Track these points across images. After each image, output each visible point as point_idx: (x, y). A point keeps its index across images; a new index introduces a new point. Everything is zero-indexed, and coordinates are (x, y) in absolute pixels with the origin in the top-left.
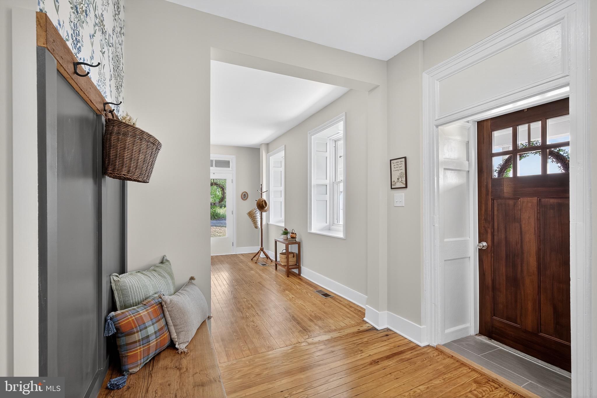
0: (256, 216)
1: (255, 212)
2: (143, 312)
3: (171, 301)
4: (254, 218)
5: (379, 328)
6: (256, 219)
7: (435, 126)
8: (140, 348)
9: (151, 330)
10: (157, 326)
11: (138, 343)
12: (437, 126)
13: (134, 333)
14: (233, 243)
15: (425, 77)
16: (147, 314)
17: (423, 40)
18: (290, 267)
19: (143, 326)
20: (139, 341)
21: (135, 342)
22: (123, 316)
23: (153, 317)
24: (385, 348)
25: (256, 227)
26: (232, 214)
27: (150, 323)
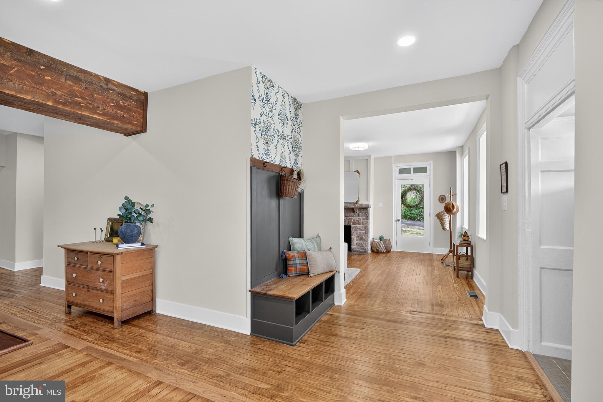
0: (444, 218)
1: (443, 214)
2: (296, 254)
3: (309, 253)
4: (442, 221)
5: (486, 326)
6: (443, 221)
7: (526, 130)
8: (293, 268)
9: (298, 262)
10: (301, 262)
11: (292, 265)
12: (529, 129)
13: (291, 261)
14: (430, 243)
15: (519, 80)
16: (297, 255)
17: (518, 44)
18: (459, 268)
19: (294, 259)
20: (293, 264)
21: (291, 264)
22: (288, 253)
23: (299, 257)
24: (468, 336)
25: (444, 229)
26: (429, 216)
27: (298, 259)
